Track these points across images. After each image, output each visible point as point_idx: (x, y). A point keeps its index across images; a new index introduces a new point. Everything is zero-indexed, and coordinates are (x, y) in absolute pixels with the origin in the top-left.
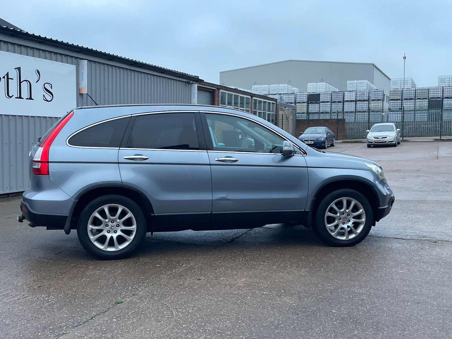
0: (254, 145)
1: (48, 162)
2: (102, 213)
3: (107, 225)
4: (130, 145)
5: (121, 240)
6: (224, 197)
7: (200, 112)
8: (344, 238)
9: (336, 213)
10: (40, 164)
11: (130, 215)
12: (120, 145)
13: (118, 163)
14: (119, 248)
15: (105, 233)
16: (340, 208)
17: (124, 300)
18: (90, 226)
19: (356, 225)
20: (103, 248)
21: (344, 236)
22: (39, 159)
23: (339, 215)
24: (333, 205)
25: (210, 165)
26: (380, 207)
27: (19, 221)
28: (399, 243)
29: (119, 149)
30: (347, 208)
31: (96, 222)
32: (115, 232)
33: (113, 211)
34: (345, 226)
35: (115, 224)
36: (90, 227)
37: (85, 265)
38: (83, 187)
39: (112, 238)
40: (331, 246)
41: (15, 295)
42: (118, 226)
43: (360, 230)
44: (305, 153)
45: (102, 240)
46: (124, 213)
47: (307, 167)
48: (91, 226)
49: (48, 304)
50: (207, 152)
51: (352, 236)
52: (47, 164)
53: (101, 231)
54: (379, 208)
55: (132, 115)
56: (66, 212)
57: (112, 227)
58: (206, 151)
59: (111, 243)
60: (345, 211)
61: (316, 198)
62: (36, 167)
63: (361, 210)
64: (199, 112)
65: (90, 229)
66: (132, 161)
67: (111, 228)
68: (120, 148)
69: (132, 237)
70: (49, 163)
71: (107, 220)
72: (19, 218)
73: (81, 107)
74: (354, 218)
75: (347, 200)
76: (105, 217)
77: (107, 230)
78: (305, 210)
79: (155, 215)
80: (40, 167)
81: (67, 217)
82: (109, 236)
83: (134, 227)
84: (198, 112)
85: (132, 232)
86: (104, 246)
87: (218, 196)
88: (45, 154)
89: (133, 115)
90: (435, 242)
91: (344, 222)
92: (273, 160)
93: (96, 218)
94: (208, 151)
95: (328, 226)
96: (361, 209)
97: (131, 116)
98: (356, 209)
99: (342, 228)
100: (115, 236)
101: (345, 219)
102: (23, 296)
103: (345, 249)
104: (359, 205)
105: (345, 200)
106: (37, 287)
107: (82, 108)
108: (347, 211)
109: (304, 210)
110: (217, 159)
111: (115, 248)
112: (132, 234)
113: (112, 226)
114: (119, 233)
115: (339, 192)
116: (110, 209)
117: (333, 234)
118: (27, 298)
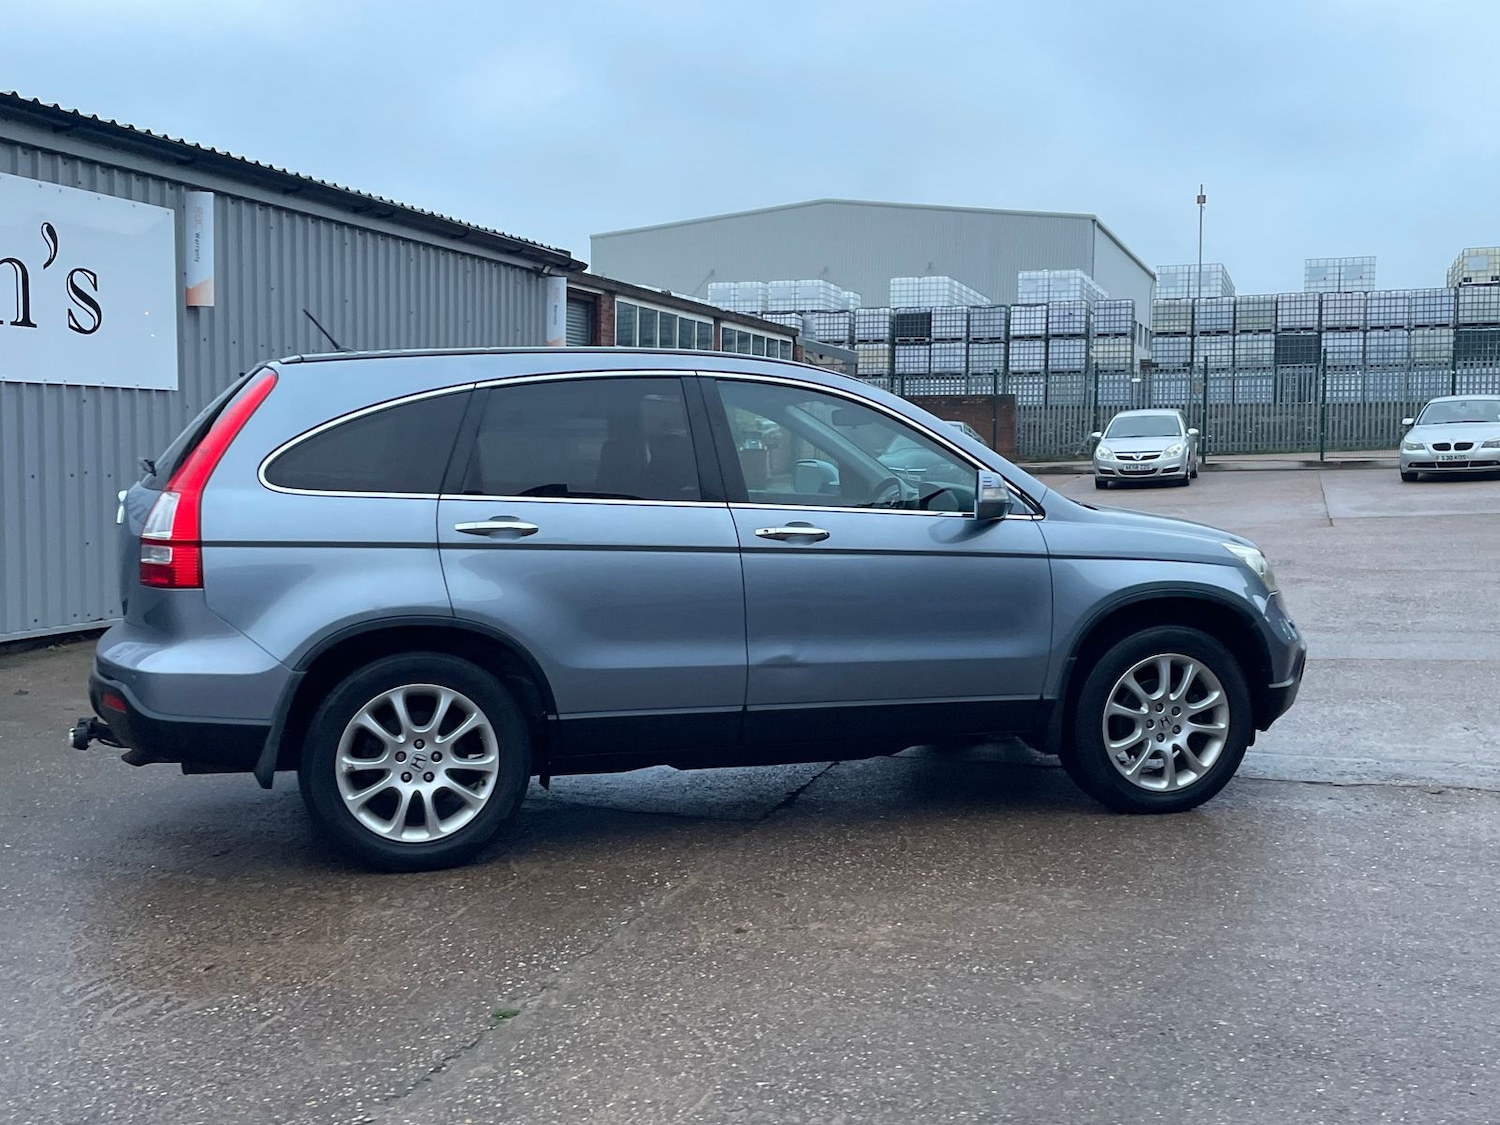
0: (837, 483)
1: (200, 544)
2: (385, 714)
3: (400, 756)
4: (474, 485)
5: (446, 803)
6: (785, 657)
7: (699, 373)
8: (1162, 785)
9: (1136, 704)
10: (171, 549)
11: (476, 719)
12: (444, 485)
13: (439, 546)
14: (442, 833)
15: (393, 781)
16: (1151, 688)
17: (517, 1005)
18: (345, 759)
19: (1198, 742)
20: (389, 833)
21: (1163, 779)
22: (168, 535)
23: (1146, 711)
24: (1128, 678)
25: (740, 550)
26: (1272, 683)
27: (75, 746)
28: (1330, 798)
29: (439, 499)
30: (1173, 689)
31: (365, 744)
32: (429, 777)
33: (421, 707)
34: (1166, 746)
35: (427, 750)
36: (345, 762)
37: (333, 890)
38: (324, 629)
39: (417, 796)
40: (1121, 812)
41: (136, 998)
42: (437, 756)
43: (1211, 756)
44: (1040, 510)
45: (384, 806)
46: (456, 715)
47: (1049, 556)
48: (348, 758)
49: (264, 1025)
50: (728, 507)
51: (1188, 779)
52: (197, 549)
53: (380, 774)
54: (1271, 686)
55: (475, 383)
56: (264, 713)
57: (419, 763)
58: (725, 505)
59: (416, 816)
60: (1165, 697)
61: (1075, 658)
62: (153, 561)
63: (1216, 695)
64: (697, 376)
65: (344, 768)
66: (483, 540)
67: (415, 765)
68: (443, 497)
69: (485, 794)
70: (204, 549)
71: (401, 739)
72: (74, 736)
73: (298, 357)
74: (1193, 719)
75: (1172, 662)
76: (395, 728)
77: (402, 772)
78: (1041, 696)
79: (562, 717)
80: (171, 560)
81: (265, 730)
82: (407, 790)
83: (491, 760)
84: (693, 373)
85: (485, 778)
86: (389, 825)
87: (764, 653)
88: (188, 516)
89: (478, 385)
90: (1439, 793)
91: (1162, 735)
92: (933, 532)
93: (363, 733)
94: (731, 505)
95: (1113, 746)
96: (1215, 690)
97: (472, 386)
98: (1198, 691)
99: (1157, 754)
100: (427, 791)
101: (1165, 723)
102: (167, 1001)
103: (1170, 820)
104: (1210, 677)
105: (1164, 662)
106: (201, 970)
107: (302, 360)
108: (1172, 697)
109: (1037, 697)
110: (761, 532)
111: (429, 832)
112: (484, 784)
113: (418, 759)
114: (442, 781)
115: (1149, 635)
116: (411, 701)
117: (1129, 773)
118: (185, 1008)
